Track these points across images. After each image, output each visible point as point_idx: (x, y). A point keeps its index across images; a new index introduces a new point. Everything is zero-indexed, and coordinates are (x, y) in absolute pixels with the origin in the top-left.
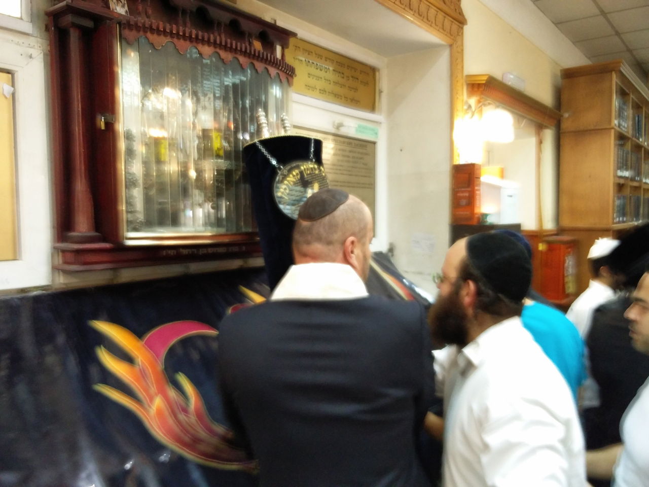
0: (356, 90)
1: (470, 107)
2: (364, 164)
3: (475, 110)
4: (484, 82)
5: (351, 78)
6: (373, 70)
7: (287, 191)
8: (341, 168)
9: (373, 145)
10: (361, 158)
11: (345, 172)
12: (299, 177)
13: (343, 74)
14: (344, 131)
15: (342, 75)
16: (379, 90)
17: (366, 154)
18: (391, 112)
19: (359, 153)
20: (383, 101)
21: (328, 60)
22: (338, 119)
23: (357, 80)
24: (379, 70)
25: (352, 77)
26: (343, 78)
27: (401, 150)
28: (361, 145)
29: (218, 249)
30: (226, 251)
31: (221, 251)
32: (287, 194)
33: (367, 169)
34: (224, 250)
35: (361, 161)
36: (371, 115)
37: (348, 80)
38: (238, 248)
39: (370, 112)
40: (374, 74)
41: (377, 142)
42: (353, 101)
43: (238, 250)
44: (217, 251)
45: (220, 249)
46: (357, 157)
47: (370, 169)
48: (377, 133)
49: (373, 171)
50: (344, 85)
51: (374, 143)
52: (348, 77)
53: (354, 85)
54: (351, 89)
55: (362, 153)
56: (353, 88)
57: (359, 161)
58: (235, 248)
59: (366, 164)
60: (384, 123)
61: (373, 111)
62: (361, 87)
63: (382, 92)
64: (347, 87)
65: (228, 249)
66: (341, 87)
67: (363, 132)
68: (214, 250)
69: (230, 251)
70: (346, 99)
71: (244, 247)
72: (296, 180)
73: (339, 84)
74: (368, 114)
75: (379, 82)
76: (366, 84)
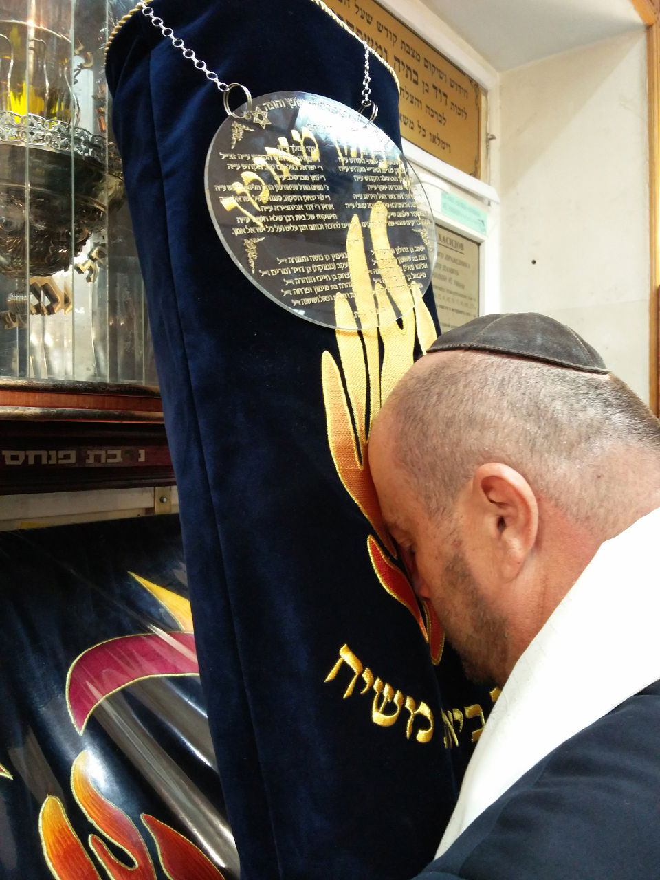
0: (442, 119)
2: (457, 284)
5: (432, 90)
6: (476, 89)
9: (476, 246)
10: (452, 271)
13: (416, 73)
15: (414, 77)
16: (487, 135)
17: (463, 264)
18: (508, 184)
20: (494, 161)
21: (384, 31)
23: (444, 98)
24: (486, 93)
25: (435, 88)
26: (416, 82)
27: (534, 262)
28: (451, 242)
29: (44, 454)
30: (73, 461)
31: (53, 462)
32: (260, 204)
33: (465, 296)
34: (67, 457)
35: (453, 276)
36: (471, 178)
37: (427, 91)
38: (118, 453)
39: (470, 174)
40: (477, 96)
41: (483, 241)
42: (436, 139)
43: (119, 459)
44: (38, 458)
45: (53, 453)
46: (445, 267)
47: (471, 299)
48: (483, 222)
49: (476, 303)
50: (417, 100)
51: (479, 244)
52: (427, 85)
53: (439, 106)
54: (433, 113)
55: (455, 261)
56: (436, 113)
57: (448, 275)
58: (110, 452)
59: (463, 287)
60: (498, 203)
61: (475, 173)
62: (451, 116)
63: (493, 138)
64: (424, 106)
65: (81, 458)
66: (412, 102)
67: (457, 213)
68: (27, 457)
69: (91, 461)
70: (423, 132)
71: (142, 452)
72: (303, 163)
73: (407, 93)
74: (467, 176)
75: (487, 117)
76: (462, 112)
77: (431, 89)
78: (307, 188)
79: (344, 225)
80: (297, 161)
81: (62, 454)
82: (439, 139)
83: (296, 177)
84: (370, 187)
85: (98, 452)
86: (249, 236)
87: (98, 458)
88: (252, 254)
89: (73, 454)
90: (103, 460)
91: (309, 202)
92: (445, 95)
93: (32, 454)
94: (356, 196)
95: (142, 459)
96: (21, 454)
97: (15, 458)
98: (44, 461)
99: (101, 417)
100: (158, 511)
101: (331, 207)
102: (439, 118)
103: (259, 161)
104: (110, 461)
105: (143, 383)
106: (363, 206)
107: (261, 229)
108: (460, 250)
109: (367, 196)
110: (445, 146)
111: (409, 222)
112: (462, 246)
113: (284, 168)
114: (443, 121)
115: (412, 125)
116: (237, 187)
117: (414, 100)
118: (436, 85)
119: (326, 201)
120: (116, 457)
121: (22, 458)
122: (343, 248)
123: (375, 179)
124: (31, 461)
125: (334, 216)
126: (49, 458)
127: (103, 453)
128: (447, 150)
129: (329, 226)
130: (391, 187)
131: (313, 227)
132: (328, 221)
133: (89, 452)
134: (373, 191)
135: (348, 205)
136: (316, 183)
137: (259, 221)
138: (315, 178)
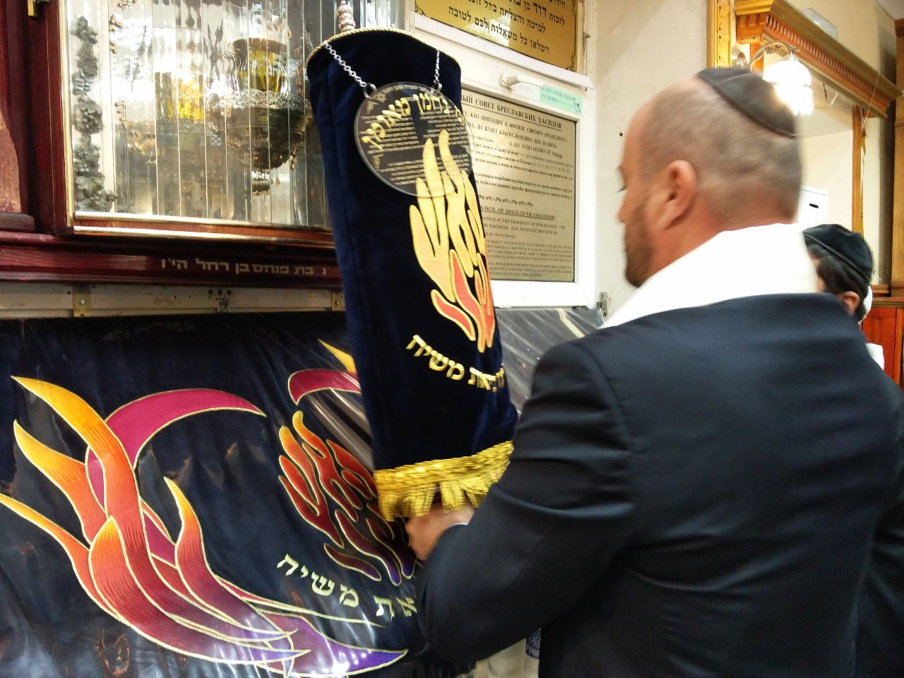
0: (542, 28)
1: (741, 55)
2: (556, 155)
3: (751, 61)
4: (768, 10)
5: (533, 8)
7: (383, 134)
8: (514, 157)
9: (572, 124)
10: (551, 145)
11: (522, 165)
12: (408, 111)
14: (518, 94)
16: (584, 33)
17: (561, 139)
18: (602, 72)
19: (547, 135)
20: (590, 54)
22: (509, 73)
23: (543, 11)
25: (535, 5)
27: (620, 135)
28: (550, 122)
29: (272, 267)
30: (287, 272)
31: (277, 272)
32: (381, 139)
33: (562, 164)
34: (285, 270)
35: (552, 149)
36: (568, 72)
37: (528, 9)
38: (311, 269)
39: (567, 69)
40: (574, 5)
41: (579, 120)
42: (537, 45)
43: (312, 273)
44: (270, 269)
45: (277, 267)
46: (544, 142)
47: (568, 165)
48: (578, 105)
49: (573, 169)
50: (519, 17)
51: (575, 122)
52: (528, 4)
53: (539, 19)
54: (532, 24)
55: (553, 137)
56: (536, 24)
57: (547, 148)
58: (307, 268)
59: (561, 157)
60: (592, 89)
61: (572, 68)
62: (549, 24)
63: (588, 36)
64: (526, 22)
65: (292, 270)
66: (515, 20)
67: (555, 100)
68: (264, 269)
69: (297, 272)
70: (524, 41)
71: (324, 269)
72: (402, 117)
73: (511, 13)
74: (564, 70)
75: (583, 20)
76: (560, 20)
77: (532, 5)
78: (404, 129)
79: (422, 146)
80: (399, 116)
81: (282, 267)
82: (539, 45)
83: (398, 125)
84: (437, 126)
85: (301, 268)
86: (376, 154)
87: (301, 271)
88: (377, 163)
89: (287, 268)
90: (303, 273)
91: (405, 136)
92: (544, 9)
93: (267, 267)
94: (429, 131)
95: (324, 273)
96: (261, 267)
97: (258, 268)
98: (273, 271)
99: (305, 243)
100: (333, 309)
101: (416, 138)
102: (539, 28)
103: (380, 118)
104: (307, 273)
105: (325, 227)
106: (433, 136)
107: (382, 150)
108: (558, 128)
109: (435, 131)
110: (544, 48)
111: (459, 142)
112: (560, 126)
113: (392, 120)
114: (543, 30)
115: (515, 37)
116: (370, 131)
117: (517, 18)
118: (536, 3)
119: (414, 135)
120: (311, 271)
121: (262, 269)
122: (421, 158)
123: (440, 121)
124: (267, 271)
125: (418, 142)
126: (275, 269)
127: (303, 268)
128: (546, 51)
129: (415, 147)
130: (449, 125)
131: (407, 148)
132: (415, 145)
133: (295, 268)
134: (439, 128)
135: (425, 136)
136: (409, 126)
137: (380, 147)
138: (408, 124)
